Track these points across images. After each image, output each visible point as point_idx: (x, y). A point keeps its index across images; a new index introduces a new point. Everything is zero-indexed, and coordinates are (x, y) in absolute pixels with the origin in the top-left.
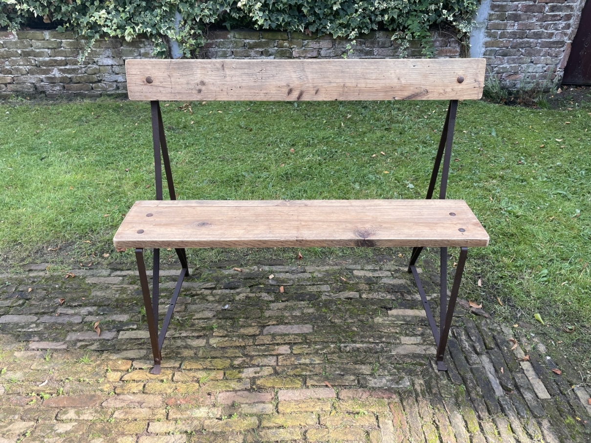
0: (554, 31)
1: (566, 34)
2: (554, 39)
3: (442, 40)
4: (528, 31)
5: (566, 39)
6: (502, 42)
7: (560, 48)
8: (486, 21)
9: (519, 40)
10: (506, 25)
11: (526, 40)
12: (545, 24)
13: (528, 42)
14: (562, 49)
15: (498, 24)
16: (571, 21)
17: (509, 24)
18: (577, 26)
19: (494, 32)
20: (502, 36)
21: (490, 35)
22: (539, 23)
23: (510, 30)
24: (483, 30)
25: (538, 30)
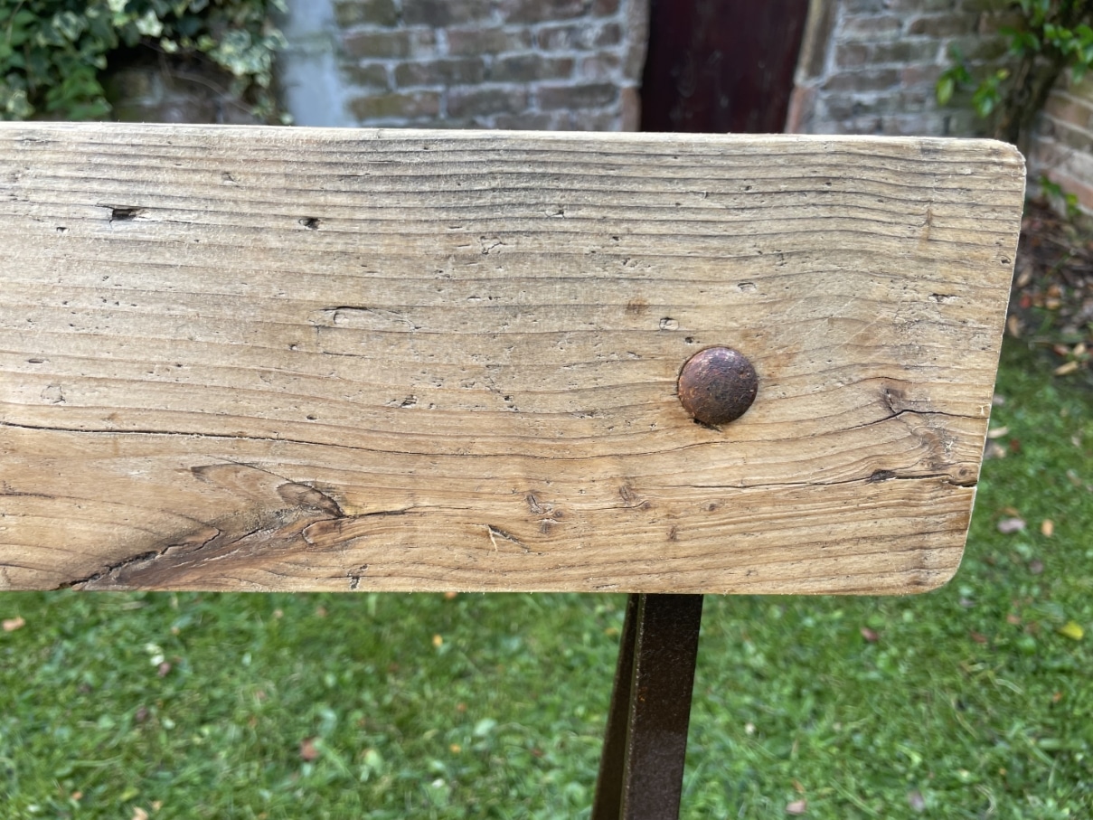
0: (571, 53)
1: (611, 61)
2: (576, 80)
3: (189, 105)
4: (487, 59)
5: (615, 75)
6: (409, 98)
7: (603, 105)
8: (332, 28)
9: (466, 90)
10: (404, 40)
11: (487, 87)
12: (537, 29)
13: (496, 95)
14: (611, 109)
15: (376, 39)
16: (621, 17)
17: (414, 39)
18: (643, 31)
19: (373, 68)
20: (405, 75)
21: (360, 77)
22: (515, 29)
23: (424, 57)
24: (329, 61)
25: (517, 51)
